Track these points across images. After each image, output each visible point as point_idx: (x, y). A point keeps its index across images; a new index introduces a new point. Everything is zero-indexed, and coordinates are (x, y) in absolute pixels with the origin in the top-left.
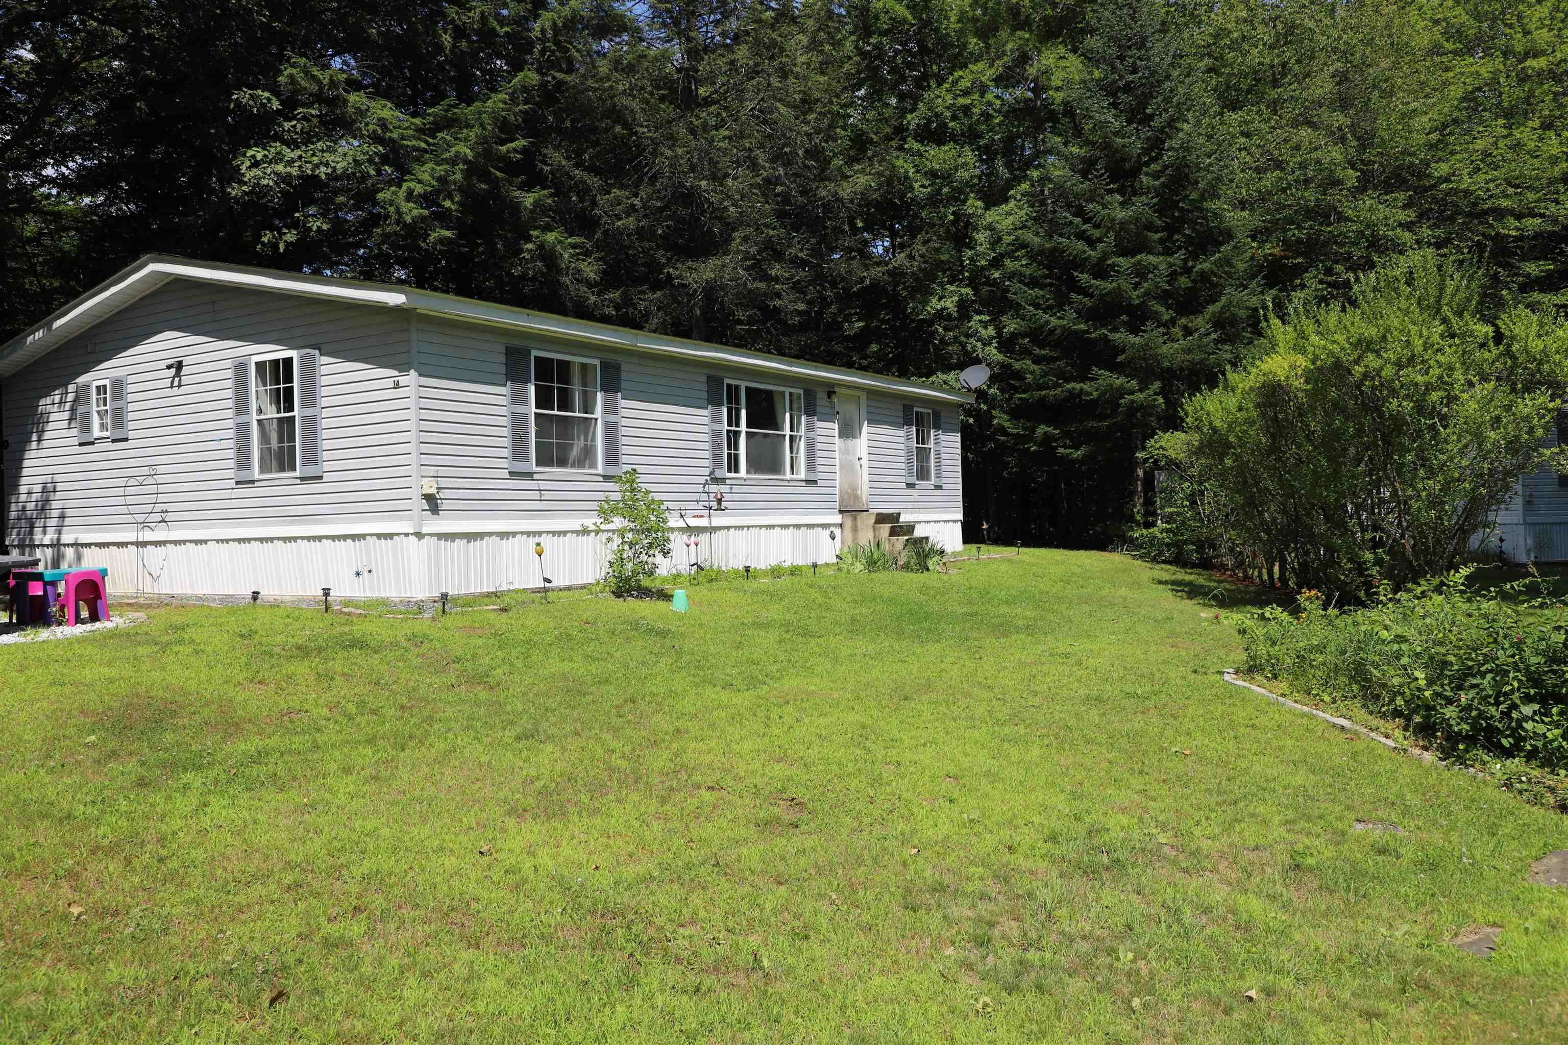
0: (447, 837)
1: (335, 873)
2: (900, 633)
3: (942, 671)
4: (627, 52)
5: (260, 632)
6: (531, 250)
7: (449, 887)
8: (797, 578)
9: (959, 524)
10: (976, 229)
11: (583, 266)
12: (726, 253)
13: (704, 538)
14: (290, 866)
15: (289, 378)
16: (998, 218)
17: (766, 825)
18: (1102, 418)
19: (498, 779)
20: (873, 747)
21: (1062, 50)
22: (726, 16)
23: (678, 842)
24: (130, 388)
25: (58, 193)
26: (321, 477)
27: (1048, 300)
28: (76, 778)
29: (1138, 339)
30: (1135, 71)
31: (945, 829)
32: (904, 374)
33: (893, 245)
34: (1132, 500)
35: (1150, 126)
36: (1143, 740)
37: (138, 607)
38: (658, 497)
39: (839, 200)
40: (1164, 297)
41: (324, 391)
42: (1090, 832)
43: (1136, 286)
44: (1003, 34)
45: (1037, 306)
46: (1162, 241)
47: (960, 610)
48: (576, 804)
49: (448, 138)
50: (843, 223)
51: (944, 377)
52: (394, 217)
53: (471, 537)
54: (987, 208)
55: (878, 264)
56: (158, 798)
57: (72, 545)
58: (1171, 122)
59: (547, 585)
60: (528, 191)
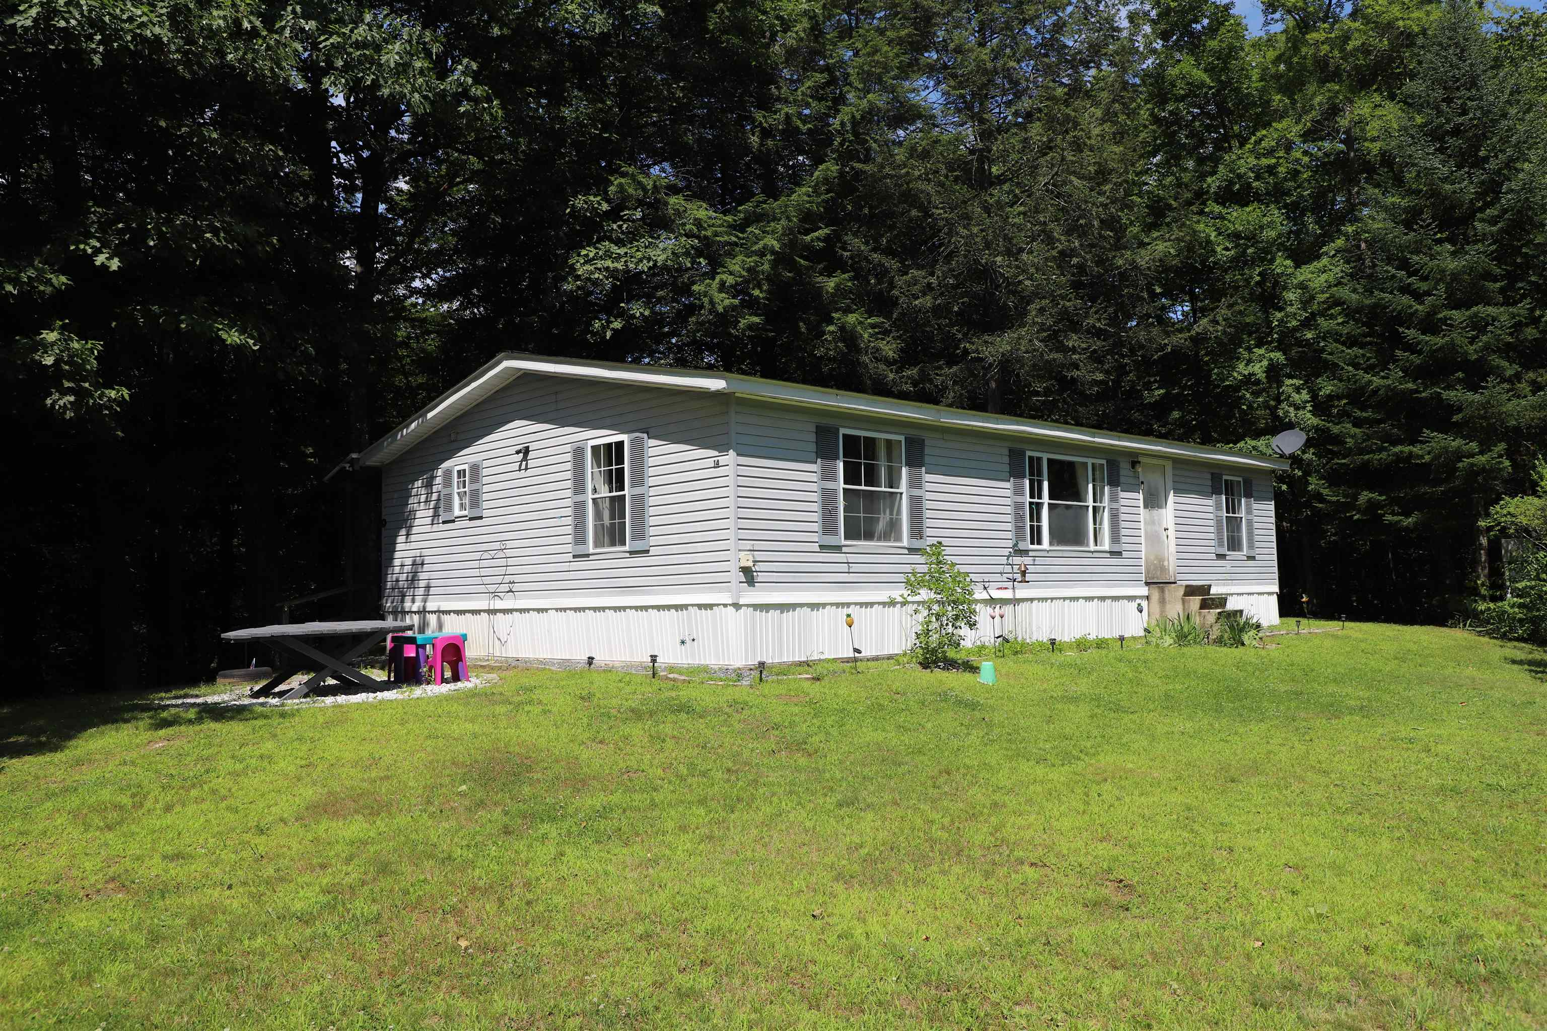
0: (780, 899)
1: (682, 925)
2: (1218, 710)
3: (1270, 752)
4: (922, 139)
5: (598, 695)
6: (833, 332)
7: (787, 948)
8: (1104, 652)
9: (1275, 596)
10: (1285, 288)
11: (882, 344)
12: (1022, 325)
13: (1008, 610)
14: (640, 917)
15: (620, 460)
16: (1310, 276)
17: (1093, 906)
18: (1437, 482)
19: (824, 845)
20: (1202, 830)
21: (1377, 98)
22: (1018, 96)
23: (1005, 918)
24: (485, 472)
25: (424, 302)
26: (648, 551)
27: (1369, 359)
28: (454, 823)
29: (1477, 397)
30: (1464, 113)
31: (1289, 923)
32: (1207, 441)
33: (1194, 310)
34: (1475, 571)
35: (1484, 169)
36: (1514, 838)
37: (491, 669)
38: (963, 569)
39: (1136, 268)
40: (1506, 351)
41: (651, 471)
42: (1460, 938)
43: (1472, 341)
44: (1311, 88)
45: (1356, 366)
46: (1502, 291)
47: (1283, 688)
48: (900, 873)
49: (757, 232)
50: (1142, 290)
51: (1253, 443)
52: (707, 306)
53: (784, 608)
54: (1297, 266)
55: (1180, 331)
56: (521, 845)
57: (435, 612)
58: (1509, 164)
59: (857, 655)
60: (829, 276)
